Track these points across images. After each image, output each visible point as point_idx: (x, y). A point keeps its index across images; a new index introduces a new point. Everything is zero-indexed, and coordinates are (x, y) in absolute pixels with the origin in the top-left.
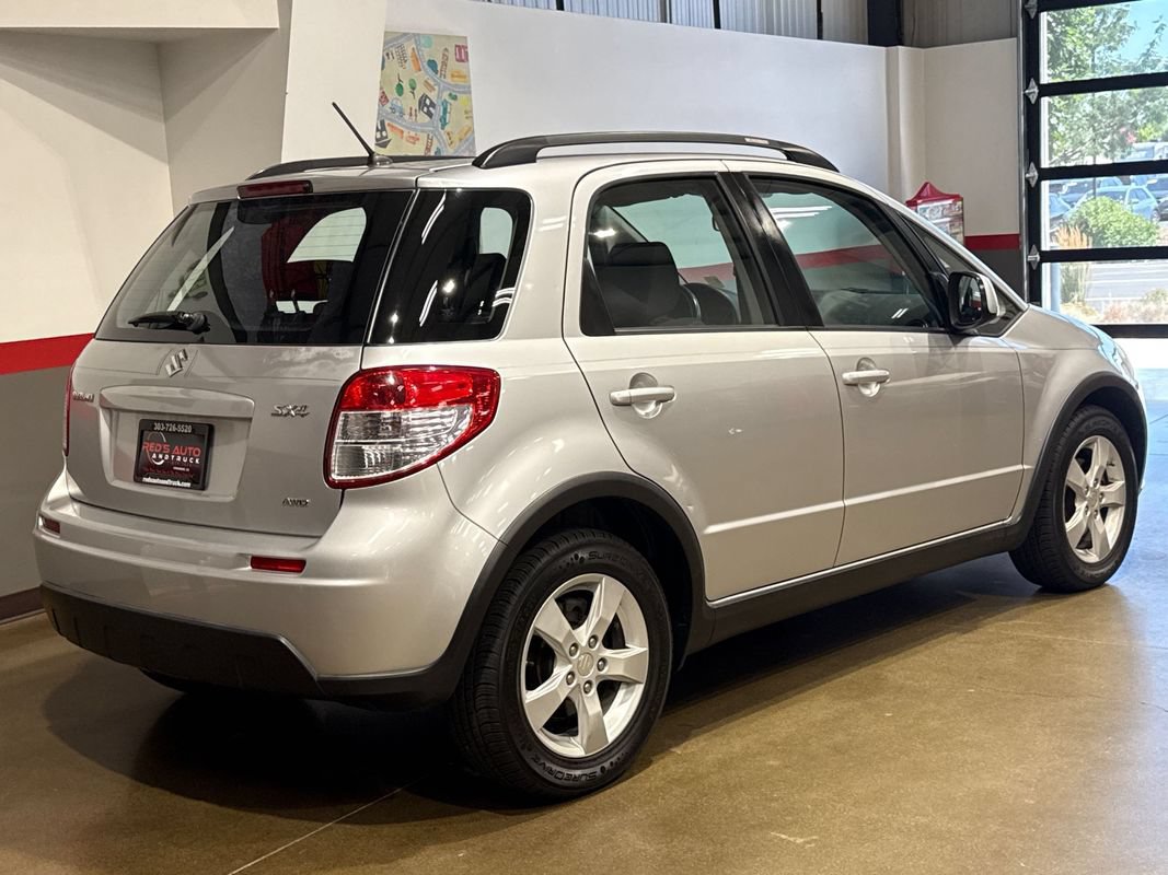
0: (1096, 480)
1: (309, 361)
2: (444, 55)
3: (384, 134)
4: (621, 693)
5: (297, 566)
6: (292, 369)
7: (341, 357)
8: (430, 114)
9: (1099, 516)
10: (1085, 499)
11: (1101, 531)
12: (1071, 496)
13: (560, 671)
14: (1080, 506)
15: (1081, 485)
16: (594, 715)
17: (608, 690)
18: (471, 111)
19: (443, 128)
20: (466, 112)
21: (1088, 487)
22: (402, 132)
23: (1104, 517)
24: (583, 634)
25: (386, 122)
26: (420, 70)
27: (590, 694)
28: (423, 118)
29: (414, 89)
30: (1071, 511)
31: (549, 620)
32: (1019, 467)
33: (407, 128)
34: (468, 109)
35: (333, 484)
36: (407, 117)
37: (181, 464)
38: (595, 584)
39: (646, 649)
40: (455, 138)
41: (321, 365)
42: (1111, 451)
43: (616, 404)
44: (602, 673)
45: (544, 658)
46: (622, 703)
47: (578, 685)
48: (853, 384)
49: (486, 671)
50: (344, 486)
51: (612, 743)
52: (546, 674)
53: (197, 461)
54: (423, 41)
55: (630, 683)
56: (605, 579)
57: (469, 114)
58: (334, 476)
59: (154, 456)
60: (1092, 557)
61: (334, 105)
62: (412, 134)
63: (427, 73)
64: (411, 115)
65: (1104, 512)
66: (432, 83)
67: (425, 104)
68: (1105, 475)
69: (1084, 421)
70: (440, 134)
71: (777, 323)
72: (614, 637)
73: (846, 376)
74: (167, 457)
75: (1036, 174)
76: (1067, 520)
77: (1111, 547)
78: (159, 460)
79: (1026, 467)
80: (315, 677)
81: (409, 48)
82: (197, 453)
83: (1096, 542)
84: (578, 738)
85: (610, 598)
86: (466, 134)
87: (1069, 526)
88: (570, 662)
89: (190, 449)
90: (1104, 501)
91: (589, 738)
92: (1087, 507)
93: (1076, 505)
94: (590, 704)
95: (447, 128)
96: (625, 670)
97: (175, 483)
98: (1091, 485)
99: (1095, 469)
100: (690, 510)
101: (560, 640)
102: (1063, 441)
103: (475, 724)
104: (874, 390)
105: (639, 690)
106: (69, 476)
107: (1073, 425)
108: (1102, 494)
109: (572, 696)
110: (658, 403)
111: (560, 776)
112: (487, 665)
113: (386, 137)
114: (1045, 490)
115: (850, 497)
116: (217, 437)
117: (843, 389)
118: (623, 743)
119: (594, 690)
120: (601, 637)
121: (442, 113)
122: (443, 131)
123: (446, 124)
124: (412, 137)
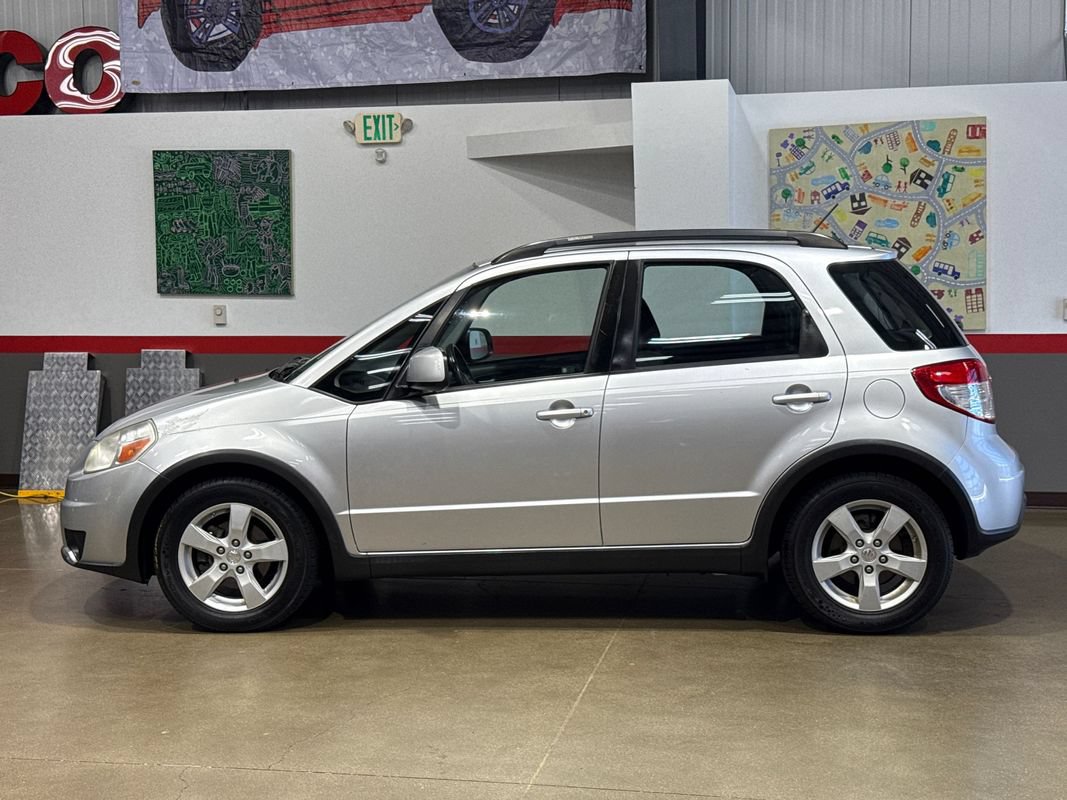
2: (950, 135)
3: (863, 204)
8: (924, 185)
18: (985, 179)
19: (941, 195)
20: (976, 181)
22: (886, 201)
25: (867, 195)
26: (916, 150)
28: (915, 188)
29: (905, 166)
33: (892, 197)
34: (981, 178)
36: (894, 189)
40: (958, 205)
54: (922, 126)
57: (980, 183)
62: (900, 202)
63: (925, 152)
64: (899, 187)
66: (931, 160)
67: (920, 178)
70: (936, 201)
81: (903, 134)
86: (973, 200)
95: (946, 196)
113: (866, 206)
121: (941, 184)
122: (940, 199)
123: (945, 192)
124: (898, 205)
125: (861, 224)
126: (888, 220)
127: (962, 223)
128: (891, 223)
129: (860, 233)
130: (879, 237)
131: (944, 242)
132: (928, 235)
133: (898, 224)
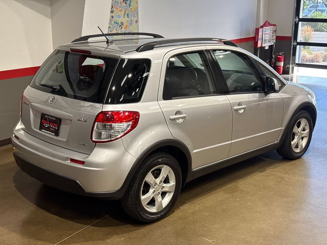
0: (301, 130)
1: (88, 107)
4: (167, 194)
5: (82, 163)
6: (83, 108)
7: (97, 107)
8: (126, 3)
9: (301, 140)
10: (298, 135)
11: (301, 144)
12: (294, 134)
13: (151, 191)
14: (296, 137)
15: (297, 132)
16: (160, 202)
17: (164, 194)
18: (138, 2)
19: (129, 7)
20: (136, 2)
21: (299, 132)
22: (118, 8)
23: (302, 140)
24: (158, 180)
25: (113, 6)
27: (159, 196)
28: (124, 4)
30: (293, 138)
31: (149, 178)
32: (280, 128)
33: (119, 7)
35: (93, 141)
36: (119, 4)
37: (52, 128)
38: (162, 167)
39: (175, 183)
40: (133, 10)
41: (91, 109)
42: (306, 122)
43: (171, 120)
44: (163, 190)
45: (147, 187)
46: (167, 197)
47: (156, 194)
48: (237, 110)
49: (131, 192)
50: (96, 142)
51: (164, 208)
52: (148, 191)
53: (57, 128)
55: (170, 192)
56: (165, 166)
58: (94, 139)
59: (45, 124)
60: (298, 151)
61: (98, 27)
62: (121, 9)
64: (120, 3)
65: (302, 138)
67: (125, 1)
68: (304, 128)
69: (299, 115)
70: (128, 9)
71: (217, 93)
72: (166, 181)
73: (235, 108)
74: (48, 125)
75: (298, 20)
76: (292, 141)
77: (303, 148)
78: (46, 126)
79: (282, 128)
80: (86, 192)
82: (56, 126)
83: (299, 147)
84: (155, 207)
85: (166, 171)
86: (136, 9)
87: (292, 143)
88: (154, 188)
89: (55, 124)
90: (303, 135)
91: (158, 207)
92: (298, 137)
93: (295, 137)
94: (159, 199)
95: (131, 7)
96: (169, 189)
97: (50, 133)
98: (300, 132)
99: (301, 127)
100: (189, 147)
101: (152, 183)
102: (293, 120)
103: (128, 205)
104: (242, 111)
105: (172, 194)
106: (22, 123)
107: (296, 116)
108: (303, 134)
109: (154, 196)
110: (182, 119)
111: (149, 217)
112: (132, 190)
113: (113, 10)
114: (287, 134)
115: (233, 140)
116: (62, 122)
117: (234, 112)
118: (167, 208)
119: (160, 195)
120: (163, 181)
121: (129, 3)
122: (129, 8)
123: (130, 6)
124: (121, 10)
125: (112, 17)
126: (119, 15)
127: (134, 17)
128: (119, 17)
129: (112, 20)
130: (117, 21)
131: (131, 23)
132: (127, 21)
133: (120, 17)
